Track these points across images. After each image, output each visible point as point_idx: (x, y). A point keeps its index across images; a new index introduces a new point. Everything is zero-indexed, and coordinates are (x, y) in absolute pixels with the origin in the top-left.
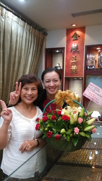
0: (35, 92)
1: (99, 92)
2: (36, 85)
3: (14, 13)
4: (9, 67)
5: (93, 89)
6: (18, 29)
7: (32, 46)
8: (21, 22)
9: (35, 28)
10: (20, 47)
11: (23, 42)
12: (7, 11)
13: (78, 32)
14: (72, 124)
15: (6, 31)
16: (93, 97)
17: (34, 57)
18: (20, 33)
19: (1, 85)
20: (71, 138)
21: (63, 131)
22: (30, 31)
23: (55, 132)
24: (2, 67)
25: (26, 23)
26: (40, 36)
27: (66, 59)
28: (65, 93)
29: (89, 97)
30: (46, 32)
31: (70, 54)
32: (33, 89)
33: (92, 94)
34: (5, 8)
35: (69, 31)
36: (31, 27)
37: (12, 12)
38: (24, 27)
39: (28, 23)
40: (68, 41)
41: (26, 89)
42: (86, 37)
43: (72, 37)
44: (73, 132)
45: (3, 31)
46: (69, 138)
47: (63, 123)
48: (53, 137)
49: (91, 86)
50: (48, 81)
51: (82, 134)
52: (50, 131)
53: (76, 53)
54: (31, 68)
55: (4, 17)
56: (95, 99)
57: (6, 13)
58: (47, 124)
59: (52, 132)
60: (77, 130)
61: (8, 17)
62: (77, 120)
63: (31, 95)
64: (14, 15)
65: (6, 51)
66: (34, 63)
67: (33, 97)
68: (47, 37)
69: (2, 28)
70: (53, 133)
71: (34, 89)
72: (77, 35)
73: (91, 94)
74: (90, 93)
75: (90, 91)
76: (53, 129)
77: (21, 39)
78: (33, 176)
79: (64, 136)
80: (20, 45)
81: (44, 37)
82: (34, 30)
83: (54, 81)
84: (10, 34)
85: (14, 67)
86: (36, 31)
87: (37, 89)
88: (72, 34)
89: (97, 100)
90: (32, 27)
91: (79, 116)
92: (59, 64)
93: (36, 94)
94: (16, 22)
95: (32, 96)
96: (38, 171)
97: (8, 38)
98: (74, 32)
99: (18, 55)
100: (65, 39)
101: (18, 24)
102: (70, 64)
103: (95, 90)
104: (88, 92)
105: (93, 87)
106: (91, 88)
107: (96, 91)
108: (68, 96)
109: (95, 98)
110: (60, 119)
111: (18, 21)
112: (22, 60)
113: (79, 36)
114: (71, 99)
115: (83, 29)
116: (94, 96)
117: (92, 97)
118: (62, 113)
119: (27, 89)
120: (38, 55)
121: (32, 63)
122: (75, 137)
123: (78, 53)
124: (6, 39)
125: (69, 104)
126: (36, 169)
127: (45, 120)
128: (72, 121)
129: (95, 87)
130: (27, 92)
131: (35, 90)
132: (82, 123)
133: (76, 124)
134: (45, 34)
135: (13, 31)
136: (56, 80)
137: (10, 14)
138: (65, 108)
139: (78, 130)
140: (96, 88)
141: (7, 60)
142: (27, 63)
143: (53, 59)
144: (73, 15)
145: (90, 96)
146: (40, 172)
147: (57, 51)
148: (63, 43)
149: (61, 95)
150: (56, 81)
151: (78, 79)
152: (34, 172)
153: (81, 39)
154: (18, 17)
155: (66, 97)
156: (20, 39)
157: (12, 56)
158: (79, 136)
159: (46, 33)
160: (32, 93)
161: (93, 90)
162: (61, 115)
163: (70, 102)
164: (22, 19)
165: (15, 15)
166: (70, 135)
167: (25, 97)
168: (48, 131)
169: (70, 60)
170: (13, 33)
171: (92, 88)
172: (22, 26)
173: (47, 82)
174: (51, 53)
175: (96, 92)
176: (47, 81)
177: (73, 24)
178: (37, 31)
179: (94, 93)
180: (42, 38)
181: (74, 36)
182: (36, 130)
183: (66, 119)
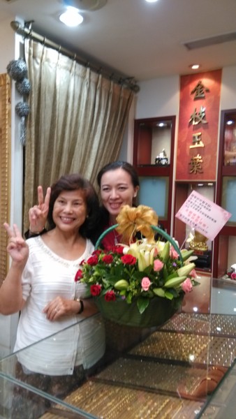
0: (80, 209)
1: (210, 210)
3: (60, 52)
4: (48, 161)
5: (198, 205)
6: (69, 82)
7: (102, 116)
8: (79, 68)
9: (111, 78)
10: (74, 120)
11: (81, 109)
12: (46, 48)
13: (207, 82)
14: (141, 272)
15: (43, 88)
16: (196, 220)
17: (106, 138)
18: (74, 91)
19: (32, 196)
20: (134, 299)
21: (121, 283)
22: (96, 84)
23: (106, 287)
24: (33, 161)
25: (88, 70)
26: (120, 94)
27: (179, 142)
28: (135, 211)
29: (188, 220)
30: (137, 84)
31: (187, 129)
32: (75, 203)
33: (195, 215)
34: (42, 42)
35: (186, 79)
36: (100, 76)
37: (57, 50)
38: (84, 77)
39: (92, 69)
40: (184, 103)
41: (62, 202)
42: (224, 90)
43: (193, 92)
44: (140, 285)
45: (37, 89)
46: (130, 297)
47: (125, 270)
48: (101, 296)
49: (193, 198)
50: (107, 189)
51: (159, 292)
52: (97, 284)
53: (201, 128)
54: (100, 162)
55: (39, 61)
56: (201, 226)
57: (43, 53)
58: (93, 272)
59: (101, 285)
60: (146, 283)
61: (48, 60)
62: (153, 264)
63: (70, 214)
64: (60, 55)
65: (43, 128)
66: (105, 151)
67: (74, 219)
68: (140, 95)
69: (35, 83)
70: (103, 288)
71: (77, 204)
72: (203, 87)
73: (192, 215)
74: (191, 212)
75: (191, 209)
76: (104, 280)
77: (76, 104)
78: (71, 373)
79: (122, 293)
80: (75, 116)
81: (130, 96)
82: (106, 82)
83: (119, 188)
84: (53, 94)
85: (59, 160)
86: (112, 83)
87: (83, 204)
88: (192, 86)
89: (203, 228)
90: (102, 77)
91: (157, 257)
92: (164, 152)
93: (80, 212)
94: (66, 68)
95: (72, 216)
96: (82, 366)
97: (47, 102)
98: (196, 82)
99: (70, 137)
100: (177, 97)
101: (70, 71)
102: (188, 152)
103: (200, 206)
104: (187, 210)
105: (198, 201)
106: (194, 202)
107: (203, 208)
109: (201, 223)
110: (118, 262)
111: (69, 66)
112: (77, 146)
113: (208, 91)
114: (147, 223)
115: (216, 74)
116: (199, 220)
117: (193, 221)
118: (126, 250)
119: (64, 202)
120: (115, 135)
121: (100, 151)
122: (143, 297)
123: (204, 128)
124: (42, 105)
125: (145, 235)
126: (76, 360)
127: (92, 262)
128: (141, 267)
129: (201, 200)
130: (63, 207)
131: (81, 204)
132: (162, 271)
133: (150, 272)
134: (134, 88)
135: (58, 87)
136: (122, 186)
137: (52, 54)
138: (138, 241)
139: (150, 283)
140: (203, 202)
141: (44, 148)
142: (90, 152)
143: (153, 141)
144: (189, 46)
145: (190, 218)
147: (161, 125)
148: (172, 106)
150: (122, 188)
151: (205, 185)
153: (213, 97)
154: (71, 57)
156: (73, 103)
157: (55, 138)
158: (151, 295)
159: (136, 86)
160: (73, 211)
161: (196, 207)
162: (121, 255)
163: (145, 229)
164: (79, 61)
165: (64, 53)
166: (133, 292)
167: (61, 217)
168: (94, 283)
169: (187, 144)
170: (58, 91)
171: (196, 203)
172: (79, 76)
173: (104, 189)
174: (147, 130)
175: (203, 210)
176: (106, 187)
177: (192, 65)
178: (114, 83)
179: (198, 213)
180: (127, 97)
181: (195, 90)
183: (131, 262)
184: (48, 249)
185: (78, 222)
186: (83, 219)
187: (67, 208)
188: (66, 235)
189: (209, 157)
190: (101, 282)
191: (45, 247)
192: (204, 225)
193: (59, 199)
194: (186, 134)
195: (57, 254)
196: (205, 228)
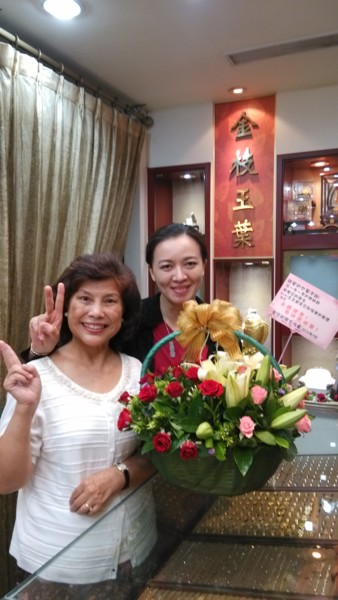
0: (114, 310)
1: (318, 303)
2: (117, 287)
3: (41, 60)
4: (29, 233)
5: (300, 295)
6: (54, 108)
7: (104, 161)
8: (67, 87)
9: (113, 105)
10: (65, 167)
11: (73, 151)
12: (18, 53)
13: (254, 114)
14: (233, 408)
15: (17, 116)
16: (299, 319)
17: (111, 196)
18: (63, 123)
19: (7, 290)
20: (230, 451)
21: (203, 428)
22: (94, 113)
23: (178, 435)
24: (6, 233)
25: (82, 90)
26: (127, 128)
27: (216, 201)
28: (209, 310)
29: (287, 319)
30: (149, 115)
31: (227, 183)
32: (107, 300)
33: (296, 311)
34: (14, 44)
35: (223, 109)
36: (99, 101)
37: (36, 56)
38: (75, 102)
39: (88, 90)
40: (221, 144)
41: (86, 299)
42: (280, 126)
43: (234, 129)
44: (237, 431)
45: (8, 117)
46: (223, 451)
47: (206, 405)
48: (173, 451)
49: (291, 285)
50: (167, 266)
51: (266, 437)
52: (163, 431)
53: (249, 182)
54: (103, 232)
55: (10, 73)
56: (307, 327)
57: (15, 60)
58: (153, 411)
59: (169, 434)
60: (247, 425)
61: (22, 72)
62: (249, 395)
63: (100, 318)
64: (41, 65)
65: (19, 180)
66: (110, 217)
67: (106, 326)
68: (153, 132)
69: (5, 107)
70: (173, 437)
71: (110, 301)
72: (248, 121)
73: (291, 311)
74: (289, 307)
75: (288, 302)
76: (174, 425)
77: (66, 142)
78: (114, 576)
79: (209, 444)
80: (65, 161)
81: (141, 133)
82: (107, 111)
83: (186, 264)
84: (31, 126)
85: (46, 231)
86: (116, 112)
87: (120, 301)
88: (233, 120)
89: (310, 330)
90: (102, 102)
91: (253, 382)
92: (193, 217)
93: (116, 314)
94: (49, 86)
95: (103, 322)
96: (129, 562)
97: (24, 139)
98: (239, 114)
99: (60, 193)
100: (210, 135)
101: (56, 92)
102: (230, 217)
103: (303, 297)
104: (283, 304)
105: (299, 289)
106: (292, 291)
107: (307, 299)
108: (219, 321)
109: (306, 323)
110: (193, 392)
111: (55, 83)
112: (71, 209)
113: (256, 126)
114: (228, 327)
115: (267, 103)
116: (303, 318)
117: (295, 320)
118: (202, 374)
119: (88, 299)
120: (124, 191)
121: (104, 216)
122: (241, 448)
123: (253, 181)
124: (17, 144)
125: (223, 346)
126: (121, 555)
127: (147, 396)
128: (232, 399)
129: (303, 288)
131: (115, 302)
132: (265, 403)
133: (246, 407)
134: (144, 119)
135: (39, 115)
136: (190, 260)
137: (28, 63)
138: (211, 357)
139: (253, 425)
140: (307, 291)
141: (23, 211)
142: (89, 218)
143: (174, 200)
144: (234, 59)
145: (289, 316)
146: (134, 563)
147: (187, 176)
148: (203, 150)
149: (196, 318)
150: (190, 263)
151: (257, 264)
152: (116, 564)
153: (263, 136)
154: (56, 69)
155: (214, 323)
156: (62, 141)
157: (39, 195)
158: (255, 445)
159: (148, 118)
160: (104, 313)
161: (296, 299)
162: (196, 380)
163: (225, 338)
164: (68, 77)
165: (46, 64)
166: (225, 442)
167: (83, 324)
168: (157, 430)
169: (229, 204)
170: (40, 121)
171: (296, 293)
172: (68, 99)
173: (163, 267)
174: (166, 183)
175: (308, 302)
176: (165, 263)
177: (233, 89)
178: (120, 111)
179: (301, 309)
180: (137, 135)
181: (238, 125)
182: (120, 428)
183: (214, 391)
184: (66, 377)
185: (112, 331)
186: (120, 325)
187: (96, 309)
188: (91, 353)
189: (261, 223)
190: (168, 428)
191: (60, 373)
192: (312, 326)
193: (80, 293)
194: (227, 189)
195: (80, 384)
196: (313, 331)
